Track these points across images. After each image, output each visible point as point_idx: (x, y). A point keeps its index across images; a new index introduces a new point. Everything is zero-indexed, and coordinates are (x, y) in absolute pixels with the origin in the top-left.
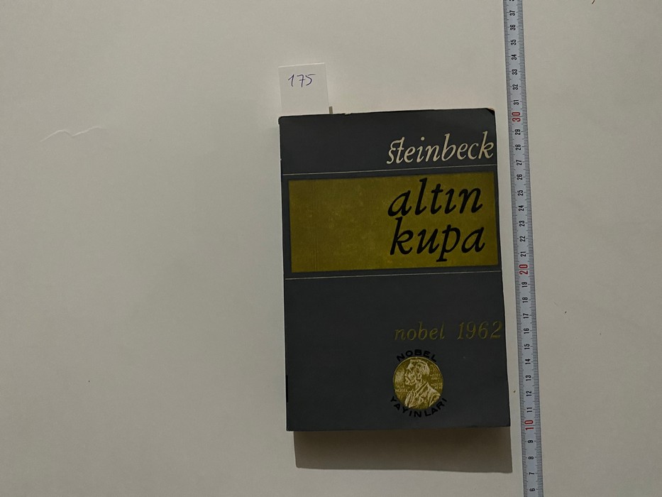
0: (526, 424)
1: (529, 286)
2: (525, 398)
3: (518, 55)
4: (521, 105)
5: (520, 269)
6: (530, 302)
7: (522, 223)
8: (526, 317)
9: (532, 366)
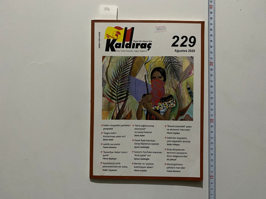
0: (210, 177)
1: (213, 127)
2: (211, 168)
4: (213, 60)
5: (211, 121)
7: (212, 104)
8: (212, 138)
9: (213, 156)
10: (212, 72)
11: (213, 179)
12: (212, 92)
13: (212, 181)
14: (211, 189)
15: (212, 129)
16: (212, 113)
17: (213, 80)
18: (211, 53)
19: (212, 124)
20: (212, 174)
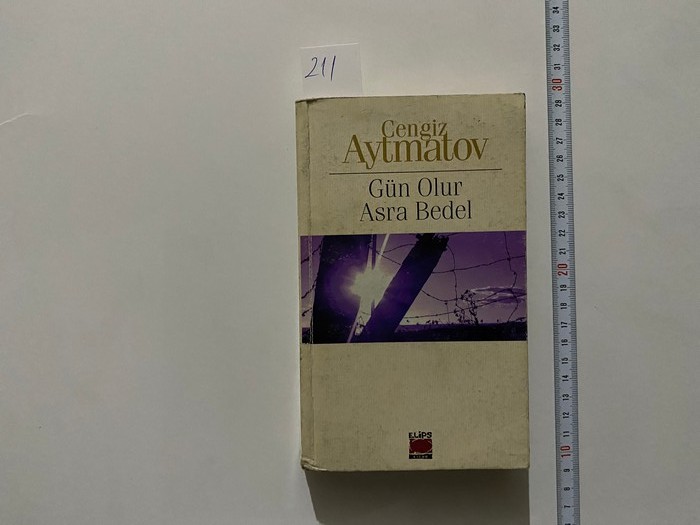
0: (562, 450)
1: (568, 290)
2: (563, 421)
3: (561, 6)
4: (563, 71)
5: (559, 269)
6: (569, 308)
7: (562, 214)
8: (564, 326)
9: (570, 383)
10: (560, 113)
11: (571, 457)
12: (560, 178)
13: (568, 462)
14: (567, 489)
15: (564, 297)
16: (563, 243)
17: (564, 136)
18: (557, 48)
19: (563, 280)
20: (568, 441)
